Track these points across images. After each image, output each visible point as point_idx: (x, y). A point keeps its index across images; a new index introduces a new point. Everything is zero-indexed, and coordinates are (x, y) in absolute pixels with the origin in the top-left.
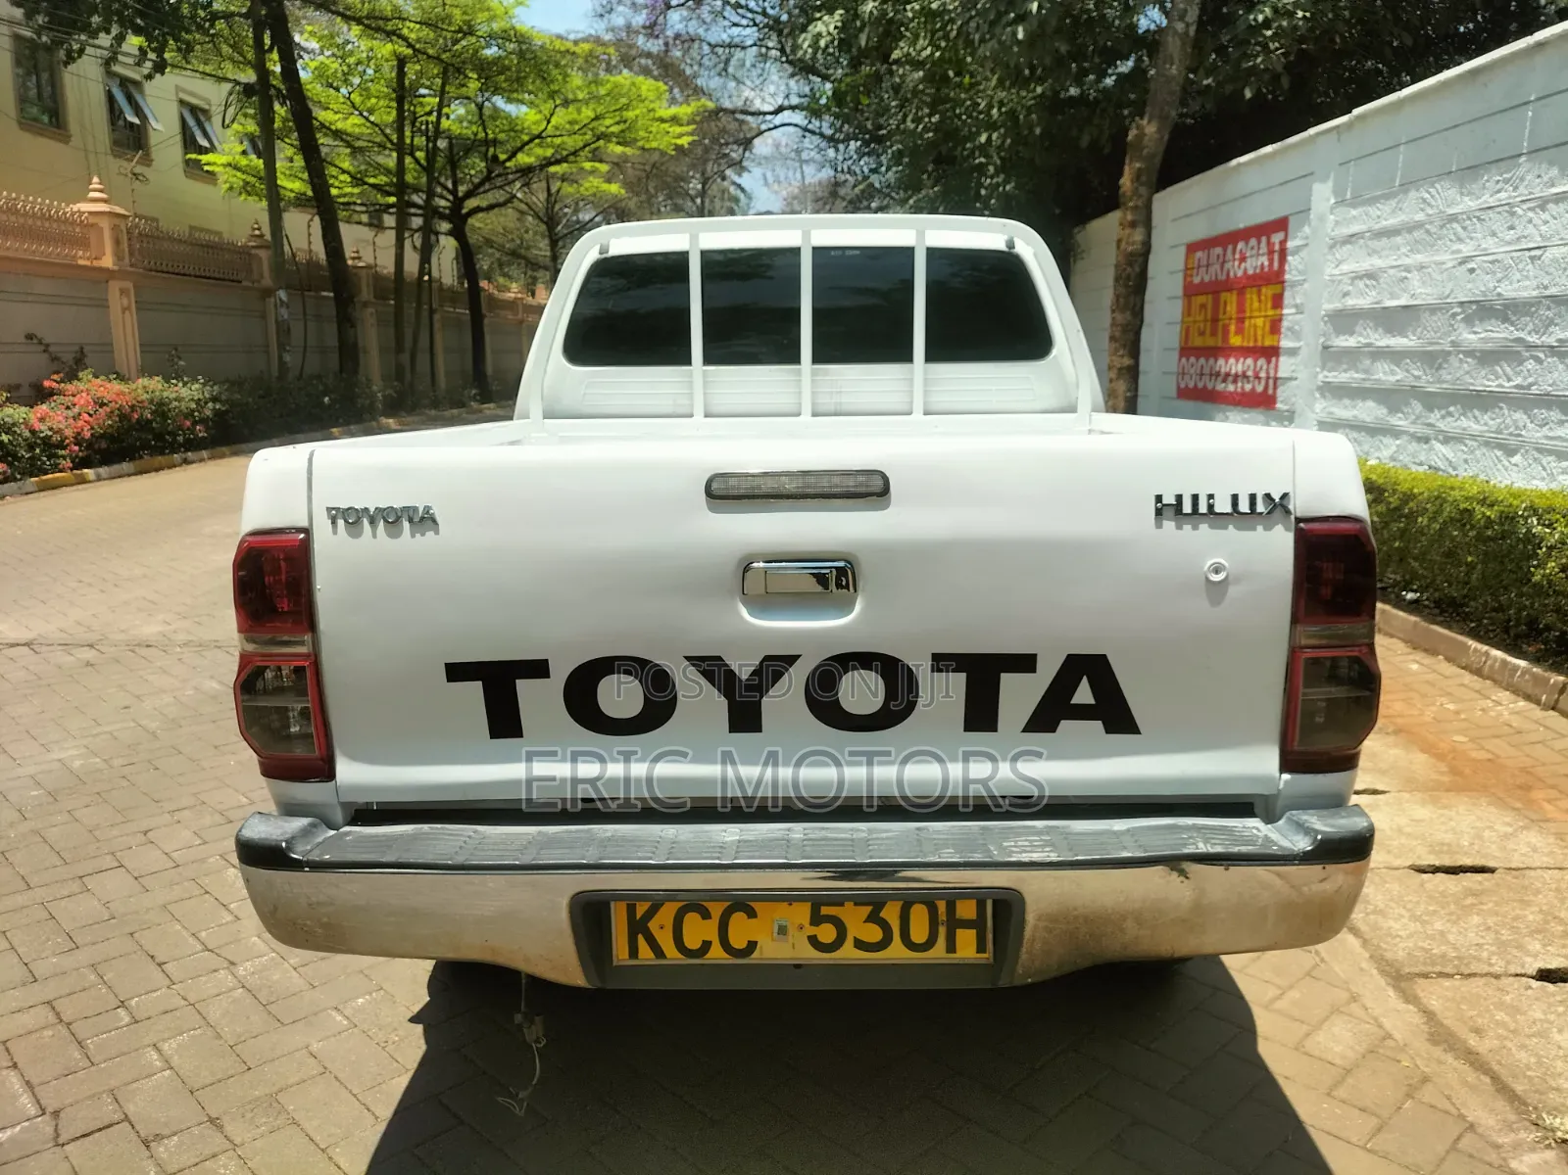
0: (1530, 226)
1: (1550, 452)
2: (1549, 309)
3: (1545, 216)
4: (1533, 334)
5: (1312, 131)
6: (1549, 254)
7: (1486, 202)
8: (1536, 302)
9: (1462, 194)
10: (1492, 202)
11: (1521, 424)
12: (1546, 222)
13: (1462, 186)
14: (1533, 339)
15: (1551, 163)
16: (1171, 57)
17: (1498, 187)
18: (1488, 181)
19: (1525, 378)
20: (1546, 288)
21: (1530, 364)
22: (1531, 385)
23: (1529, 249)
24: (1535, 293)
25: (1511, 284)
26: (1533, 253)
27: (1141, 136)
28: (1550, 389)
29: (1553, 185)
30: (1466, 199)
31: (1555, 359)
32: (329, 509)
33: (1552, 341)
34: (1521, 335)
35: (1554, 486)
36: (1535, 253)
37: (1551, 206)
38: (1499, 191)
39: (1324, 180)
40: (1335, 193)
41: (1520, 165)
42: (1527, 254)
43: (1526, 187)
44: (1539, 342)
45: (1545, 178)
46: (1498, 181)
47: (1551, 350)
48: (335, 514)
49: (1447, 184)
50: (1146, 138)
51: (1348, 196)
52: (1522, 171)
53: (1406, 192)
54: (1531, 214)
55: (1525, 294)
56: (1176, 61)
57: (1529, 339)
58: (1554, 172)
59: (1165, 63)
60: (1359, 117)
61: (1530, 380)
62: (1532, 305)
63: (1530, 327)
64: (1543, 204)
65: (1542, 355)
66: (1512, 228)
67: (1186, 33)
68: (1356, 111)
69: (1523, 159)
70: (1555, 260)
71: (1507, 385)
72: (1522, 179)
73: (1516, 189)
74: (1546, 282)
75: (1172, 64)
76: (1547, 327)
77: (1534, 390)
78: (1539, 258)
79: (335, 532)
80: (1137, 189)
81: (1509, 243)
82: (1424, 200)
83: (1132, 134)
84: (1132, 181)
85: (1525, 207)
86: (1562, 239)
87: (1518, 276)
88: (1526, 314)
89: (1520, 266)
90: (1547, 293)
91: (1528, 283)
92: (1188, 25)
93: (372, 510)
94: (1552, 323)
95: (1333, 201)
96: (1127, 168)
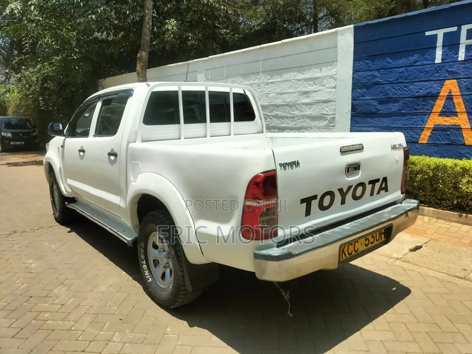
0: (265, 89)
2: (272, 107)
3: (268, 87)
5: (195, 60)
6: (270, 95)
7: (252, 82)
8: (269, 106)
9: (245, 80)
10: (253, 82)
12: (269, 88)
13: (244, 78)
14: (269, 114)
15: (268, 75)
16: (146, 34)
17: (255, 79)
18: (252, 78)
19: (268, 123)
20: (271, 103)
21: (269, 120)
22: (269, 124)
23: (265, 94)
24: (268, 104)
25: (261, 101)
26: (266, 95)
27: (141, 56)
28: (275, 125)
29: (269, 80)
30: (246, 81)
32: (280, 164)
33: (274, 114)
34: (266, 113)
36: (267, 95)
37: (269, 84)
38: (255, 80)
39: (201, 73)
40: (205, 77)
41: (260, 75)
42: (265, 95)
43: (262, 80)
44: (270, 115)
45: (267, 78)
46: (254, 78)
47: (274, 116)
48: (281, 165)
49: (240, 77)
50: (143, 57)
51: (210, 78)
52: (260, 76)
53: (228, 78)
54: (264, 86)
55: (265, 104)
56: (148, 36)
58: (269, 77)
59: (145, 36)
60: (210, 59)
61: (269, 123)
62: (268, 106)
63: (268, 111)
64: (267, 84)
65: (272, 117)
66: (260, 89)
67: (150, 28)
68: (210, 57)
69: (260, 73)
70: (272, 97)
72: (261, 78)
73: (259, 80)
74: (271, 101)
75: (147, 36)
76: (272, 111)
78: (268, 96)
79: (281, 170)
80: (142, 71)
81: (260, 92)
82: (234, 81)
83: (139, 55)
84: (141, 69)
85: (263, 84)
86: (273, 92)
87: (263, 100)
88: (267, 108)
89: (263, 98)
90: (271, 104)
91: (266, 101)
92: (150, 26)
93: (288, 163)
95: (205, 79)
96: (138, 65)
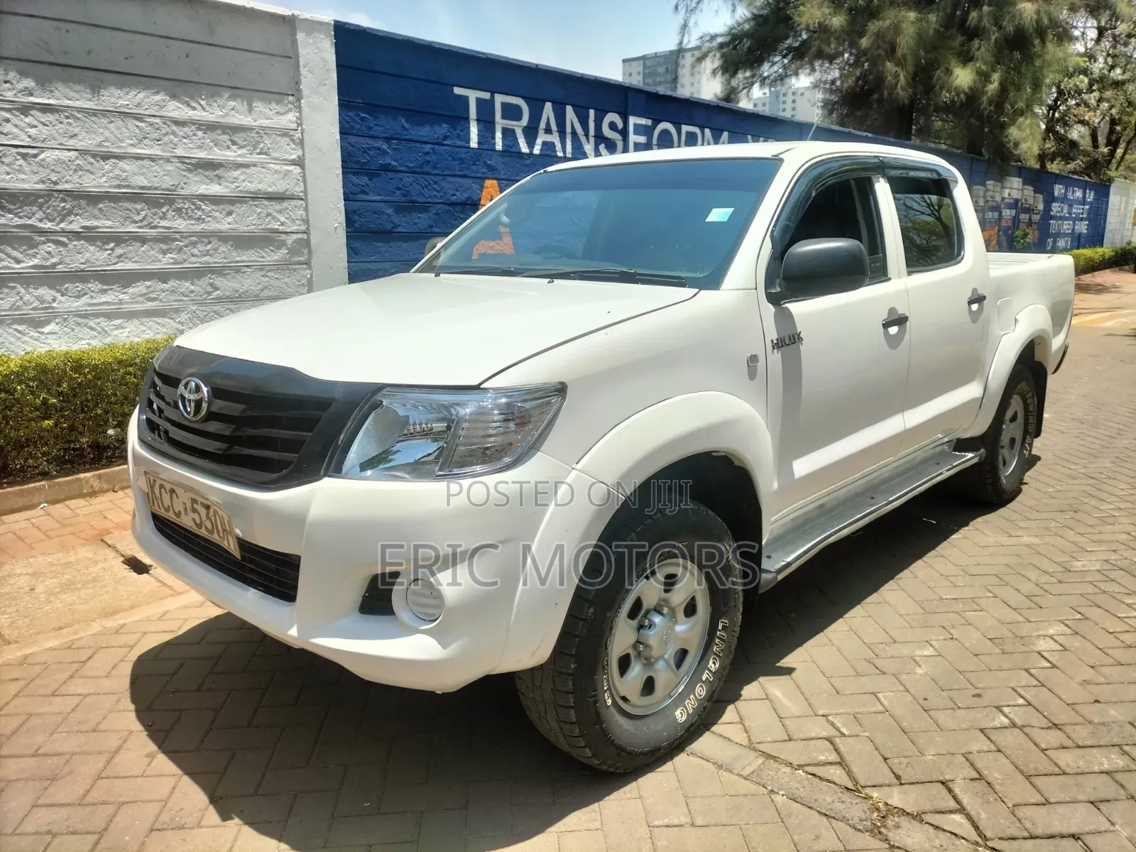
0: (9, 125)
1: (97, 315)
2: (63, 201)
3: (28, 120)
4: (46, 221)
6: (47, 155)
8: (49, 194)
11: (49, 298)
12: (32, 126)
14: (46, 226)
15: (23, 76)
19: (44, 259)
20: (55, 183)
21: (49, 247)
22: (54, 264)
23: (16, 147)
24: (39, 186)
26: (23, 150)
28: (83, 266)
29: (31, 95)
31: (82, 242)
33: (75, 227)
34: (28, 222)
35: (108, 340)
36: (25, 151)
37: (34, 113)
42: (14, 150)
44: (57, 228)
45: (19, 86)
47: (76, 235)
54: (7, 114)
55: (26, 186)
57: (40, 225)
58: (29, 83)
61: (53, 260)
62: (41, 197)
63: (40, 215)
64: (23, 109)
65: (63, 239)
70: (57, 161)
71: (18, 266)
74: (53, 178)
76: (64, 216)
77: (60, 268)
78: (35, 156)
86: (61, 144)
88: (32, 204)
89: (6, 160)
90: (57, 187)
91: (24, 176)
94: (70, 213)
